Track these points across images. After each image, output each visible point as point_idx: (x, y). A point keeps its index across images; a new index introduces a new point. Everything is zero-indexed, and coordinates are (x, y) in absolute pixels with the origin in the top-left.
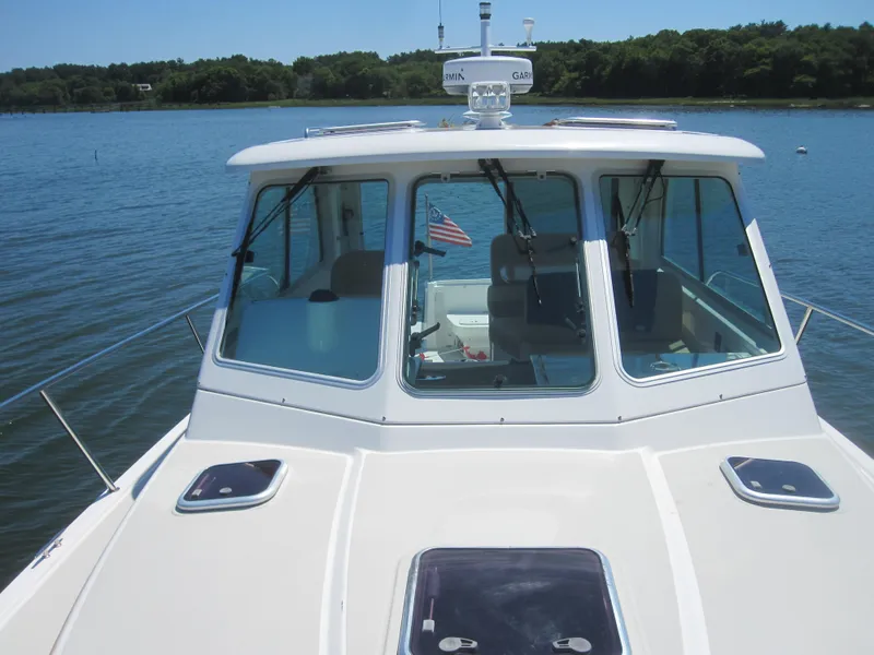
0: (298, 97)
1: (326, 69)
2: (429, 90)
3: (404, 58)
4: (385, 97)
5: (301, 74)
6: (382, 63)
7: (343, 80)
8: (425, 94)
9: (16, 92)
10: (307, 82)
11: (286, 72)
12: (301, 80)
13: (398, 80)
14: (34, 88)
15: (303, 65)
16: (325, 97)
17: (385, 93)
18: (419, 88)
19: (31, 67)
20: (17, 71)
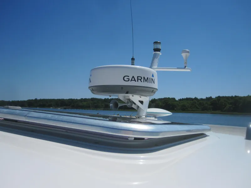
3: (183, 100)
6: (176, 101)
8: (186, 110)
9: (81, 104)
14: (85, 103)
17: (175, 109)
19: (85, 98)
20: (82, 99)
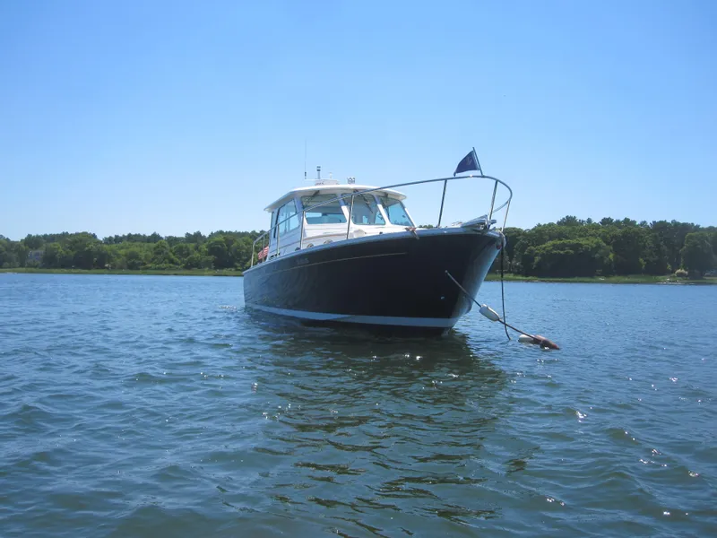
0: (30, 266)
1: (57, 245)
2: (144, 264)
3: (117, 239)
4: (107, 268)
5: (31, 247)
6: (100, 242)
7: (72, 254)
8: (142, 267)
10: (37, 254)
11: (19, 245)
12: (32, 252)
13: (119, 256)
15: (32, 242)
16: (55, 267)
17: (107, 265)
18: (137, 262)
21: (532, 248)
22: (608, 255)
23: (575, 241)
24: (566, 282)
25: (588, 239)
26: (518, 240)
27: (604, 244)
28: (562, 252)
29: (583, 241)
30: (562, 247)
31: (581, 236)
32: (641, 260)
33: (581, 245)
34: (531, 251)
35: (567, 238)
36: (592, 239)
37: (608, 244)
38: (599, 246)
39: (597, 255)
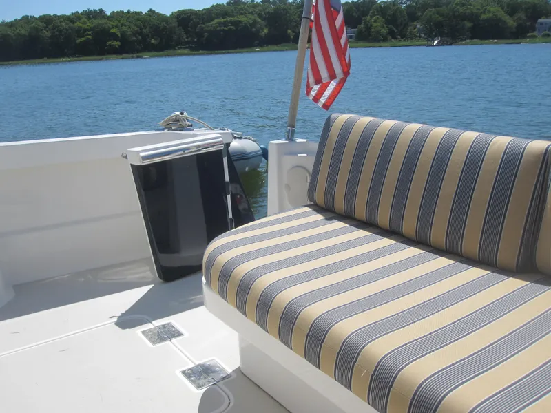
21: (203, 26)
22: (262, 29)
23: (236, 18)
24: (228, 53)
25: (247, 17)
26: (192, 20)
27: (260, 20)
28: (225, 28)
29: (242, 18)
30: (225, 24)
31: (241, 14)
32: (289, 31)
33: (240, 22)
34: (202, 29)
35: (230, 16)
36: (250, 16)
37: (264, 19)
38: (255, 22)
39: (254, 30)
